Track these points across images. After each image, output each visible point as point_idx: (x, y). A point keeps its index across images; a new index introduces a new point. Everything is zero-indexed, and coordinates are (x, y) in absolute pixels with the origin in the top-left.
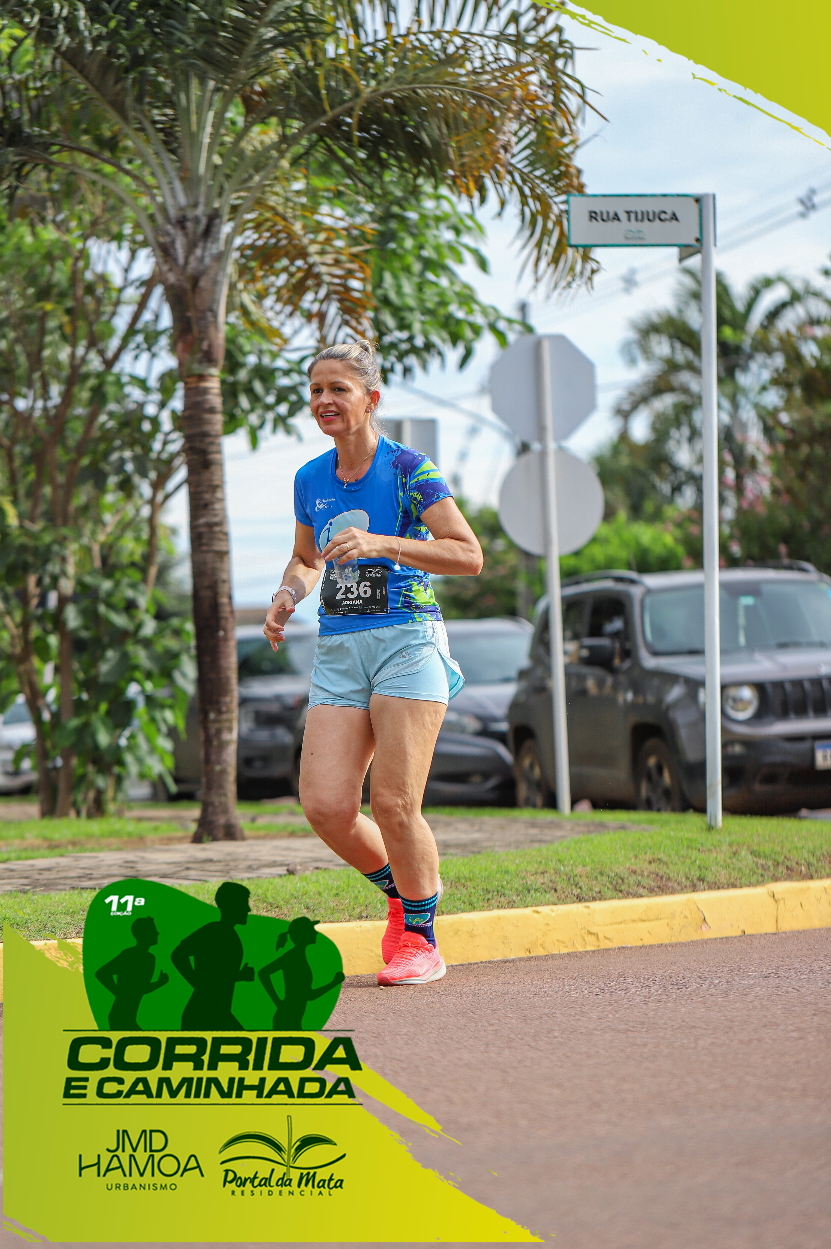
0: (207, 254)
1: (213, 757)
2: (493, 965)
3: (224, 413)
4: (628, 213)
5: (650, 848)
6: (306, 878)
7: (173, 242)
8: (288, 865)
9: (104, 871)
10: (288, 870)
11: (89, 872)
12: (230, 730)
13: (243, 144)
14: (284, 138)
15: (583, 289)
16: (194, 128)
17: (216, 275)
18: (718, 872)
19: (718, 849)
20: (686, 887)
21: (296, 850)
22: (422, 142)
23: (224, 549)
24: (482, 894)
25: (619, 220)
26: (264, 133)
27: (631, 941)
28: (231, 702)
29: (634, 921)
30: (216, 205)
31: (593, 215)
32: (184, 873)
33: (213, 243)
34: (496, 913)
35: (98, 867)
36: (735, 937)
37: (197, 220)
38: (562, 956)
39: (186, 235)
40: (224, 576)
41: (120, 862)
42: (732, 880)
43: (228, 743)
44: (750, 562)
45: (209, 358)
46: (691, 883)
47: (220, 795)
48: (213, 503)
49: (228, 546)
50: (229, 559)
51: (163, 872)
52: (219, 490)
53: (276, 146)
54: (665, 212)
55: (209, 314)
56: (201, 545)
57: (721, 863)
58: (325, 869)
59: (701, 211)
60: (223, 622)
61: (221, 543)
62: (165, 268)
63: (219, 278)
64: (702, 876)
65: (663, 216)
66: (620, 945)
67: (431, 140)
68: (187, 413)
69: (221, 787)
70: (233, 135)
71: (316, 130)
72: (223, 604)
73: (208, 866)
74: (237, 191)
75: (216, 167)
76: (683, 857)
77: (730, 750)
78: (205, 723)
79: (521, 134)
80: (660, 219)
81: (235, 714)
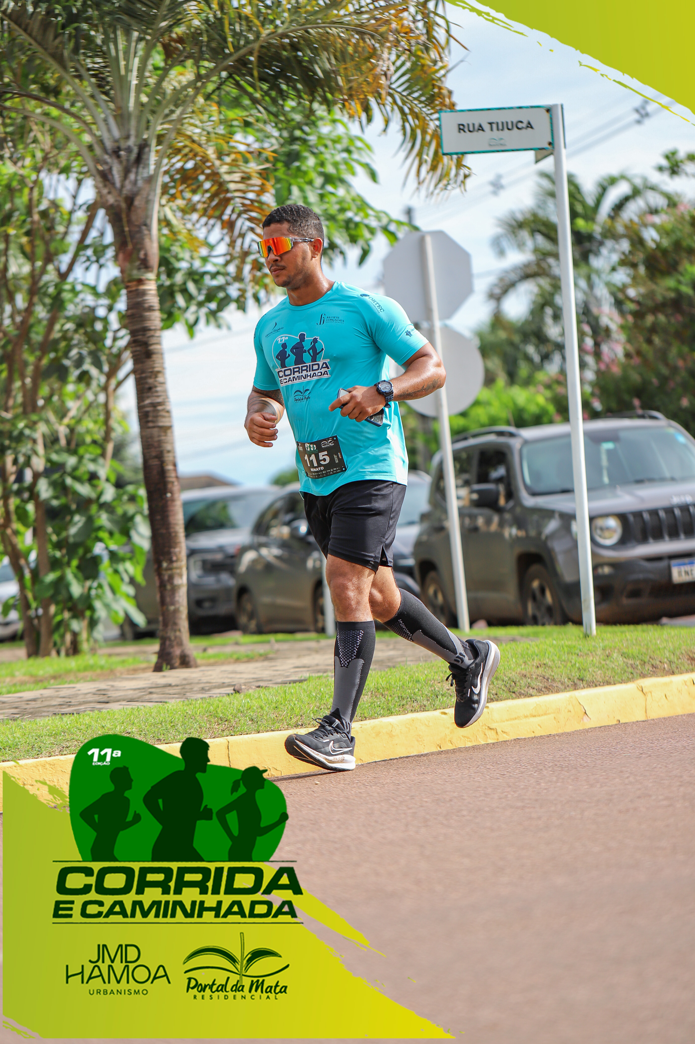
0: (139, 178)
1: (168, 600)
2: (410, 759)
3: (161, 310)
4: (491, 124)
5: (537, 656)
6: (250, 696)
7: (110, 169)
8: (234, 685)
9: (80, 699)
10: (234, 690)
11: (68, 700)
12: (181, 575)
13: (165, 84)
14: (199, 77)
15: (458, 191)
16: (123, 72)
17: (148, 195)
18: (594, 672)
19: (594, 653)
20: (568, 686)
21: (241, 673)
22: (315, 73)
23: (167, 424)
24: (398, 700)
25: (483, 130)
26: (181, 74)
27: (524, 733)
28: (180, 552)
29: (526, 717)
30: (145, 136)
31: (462, 127)
32: (147, 697)
33: (144, 168)
34: (410, 716)
35: (76, 695)
36: (612, 726)
37: (129, 150)
38: (467, 749)
39: (121, 162)
40: (168, 447)
41: (94, 690)
42: (607, 678)
43: (179, 587)
44: (609, 414)
45: (145, 265)
46: (572, 683)
47: (175, 631)
48: (156, 387)
49: (170, 422)
50: (172, 433)
51: (130, 697)
52: (160, 375)
53: (191, 84)
54: (521, 122)
55: (144, 228)
56: (148, 422)
57: (597, 664)
58: (266, 687)
59: (551, 119)
60: (169, 486)
61: (164, 420)
62: (105, 191)
63: (151, 197)
64: (581, 677)
65: (520, 125)
66: (515, 738)
67: (324, 71)
68: (130, 312)
69: (175, 624)
70: (156, 77)
71: (225, 69)
72: (169, 470)
73: (167, 690)
74: (162, 124)
75: (143, 105)
76: (564, 661)
77: (600, 571)
78: (159, 571)
79: (398, 63)
80: (518, 128)
81: (183, 563)
